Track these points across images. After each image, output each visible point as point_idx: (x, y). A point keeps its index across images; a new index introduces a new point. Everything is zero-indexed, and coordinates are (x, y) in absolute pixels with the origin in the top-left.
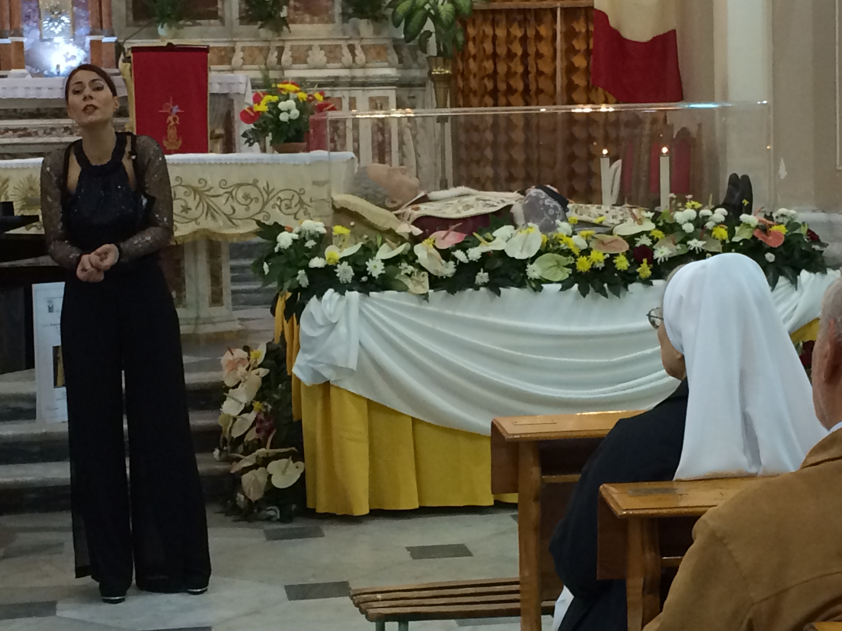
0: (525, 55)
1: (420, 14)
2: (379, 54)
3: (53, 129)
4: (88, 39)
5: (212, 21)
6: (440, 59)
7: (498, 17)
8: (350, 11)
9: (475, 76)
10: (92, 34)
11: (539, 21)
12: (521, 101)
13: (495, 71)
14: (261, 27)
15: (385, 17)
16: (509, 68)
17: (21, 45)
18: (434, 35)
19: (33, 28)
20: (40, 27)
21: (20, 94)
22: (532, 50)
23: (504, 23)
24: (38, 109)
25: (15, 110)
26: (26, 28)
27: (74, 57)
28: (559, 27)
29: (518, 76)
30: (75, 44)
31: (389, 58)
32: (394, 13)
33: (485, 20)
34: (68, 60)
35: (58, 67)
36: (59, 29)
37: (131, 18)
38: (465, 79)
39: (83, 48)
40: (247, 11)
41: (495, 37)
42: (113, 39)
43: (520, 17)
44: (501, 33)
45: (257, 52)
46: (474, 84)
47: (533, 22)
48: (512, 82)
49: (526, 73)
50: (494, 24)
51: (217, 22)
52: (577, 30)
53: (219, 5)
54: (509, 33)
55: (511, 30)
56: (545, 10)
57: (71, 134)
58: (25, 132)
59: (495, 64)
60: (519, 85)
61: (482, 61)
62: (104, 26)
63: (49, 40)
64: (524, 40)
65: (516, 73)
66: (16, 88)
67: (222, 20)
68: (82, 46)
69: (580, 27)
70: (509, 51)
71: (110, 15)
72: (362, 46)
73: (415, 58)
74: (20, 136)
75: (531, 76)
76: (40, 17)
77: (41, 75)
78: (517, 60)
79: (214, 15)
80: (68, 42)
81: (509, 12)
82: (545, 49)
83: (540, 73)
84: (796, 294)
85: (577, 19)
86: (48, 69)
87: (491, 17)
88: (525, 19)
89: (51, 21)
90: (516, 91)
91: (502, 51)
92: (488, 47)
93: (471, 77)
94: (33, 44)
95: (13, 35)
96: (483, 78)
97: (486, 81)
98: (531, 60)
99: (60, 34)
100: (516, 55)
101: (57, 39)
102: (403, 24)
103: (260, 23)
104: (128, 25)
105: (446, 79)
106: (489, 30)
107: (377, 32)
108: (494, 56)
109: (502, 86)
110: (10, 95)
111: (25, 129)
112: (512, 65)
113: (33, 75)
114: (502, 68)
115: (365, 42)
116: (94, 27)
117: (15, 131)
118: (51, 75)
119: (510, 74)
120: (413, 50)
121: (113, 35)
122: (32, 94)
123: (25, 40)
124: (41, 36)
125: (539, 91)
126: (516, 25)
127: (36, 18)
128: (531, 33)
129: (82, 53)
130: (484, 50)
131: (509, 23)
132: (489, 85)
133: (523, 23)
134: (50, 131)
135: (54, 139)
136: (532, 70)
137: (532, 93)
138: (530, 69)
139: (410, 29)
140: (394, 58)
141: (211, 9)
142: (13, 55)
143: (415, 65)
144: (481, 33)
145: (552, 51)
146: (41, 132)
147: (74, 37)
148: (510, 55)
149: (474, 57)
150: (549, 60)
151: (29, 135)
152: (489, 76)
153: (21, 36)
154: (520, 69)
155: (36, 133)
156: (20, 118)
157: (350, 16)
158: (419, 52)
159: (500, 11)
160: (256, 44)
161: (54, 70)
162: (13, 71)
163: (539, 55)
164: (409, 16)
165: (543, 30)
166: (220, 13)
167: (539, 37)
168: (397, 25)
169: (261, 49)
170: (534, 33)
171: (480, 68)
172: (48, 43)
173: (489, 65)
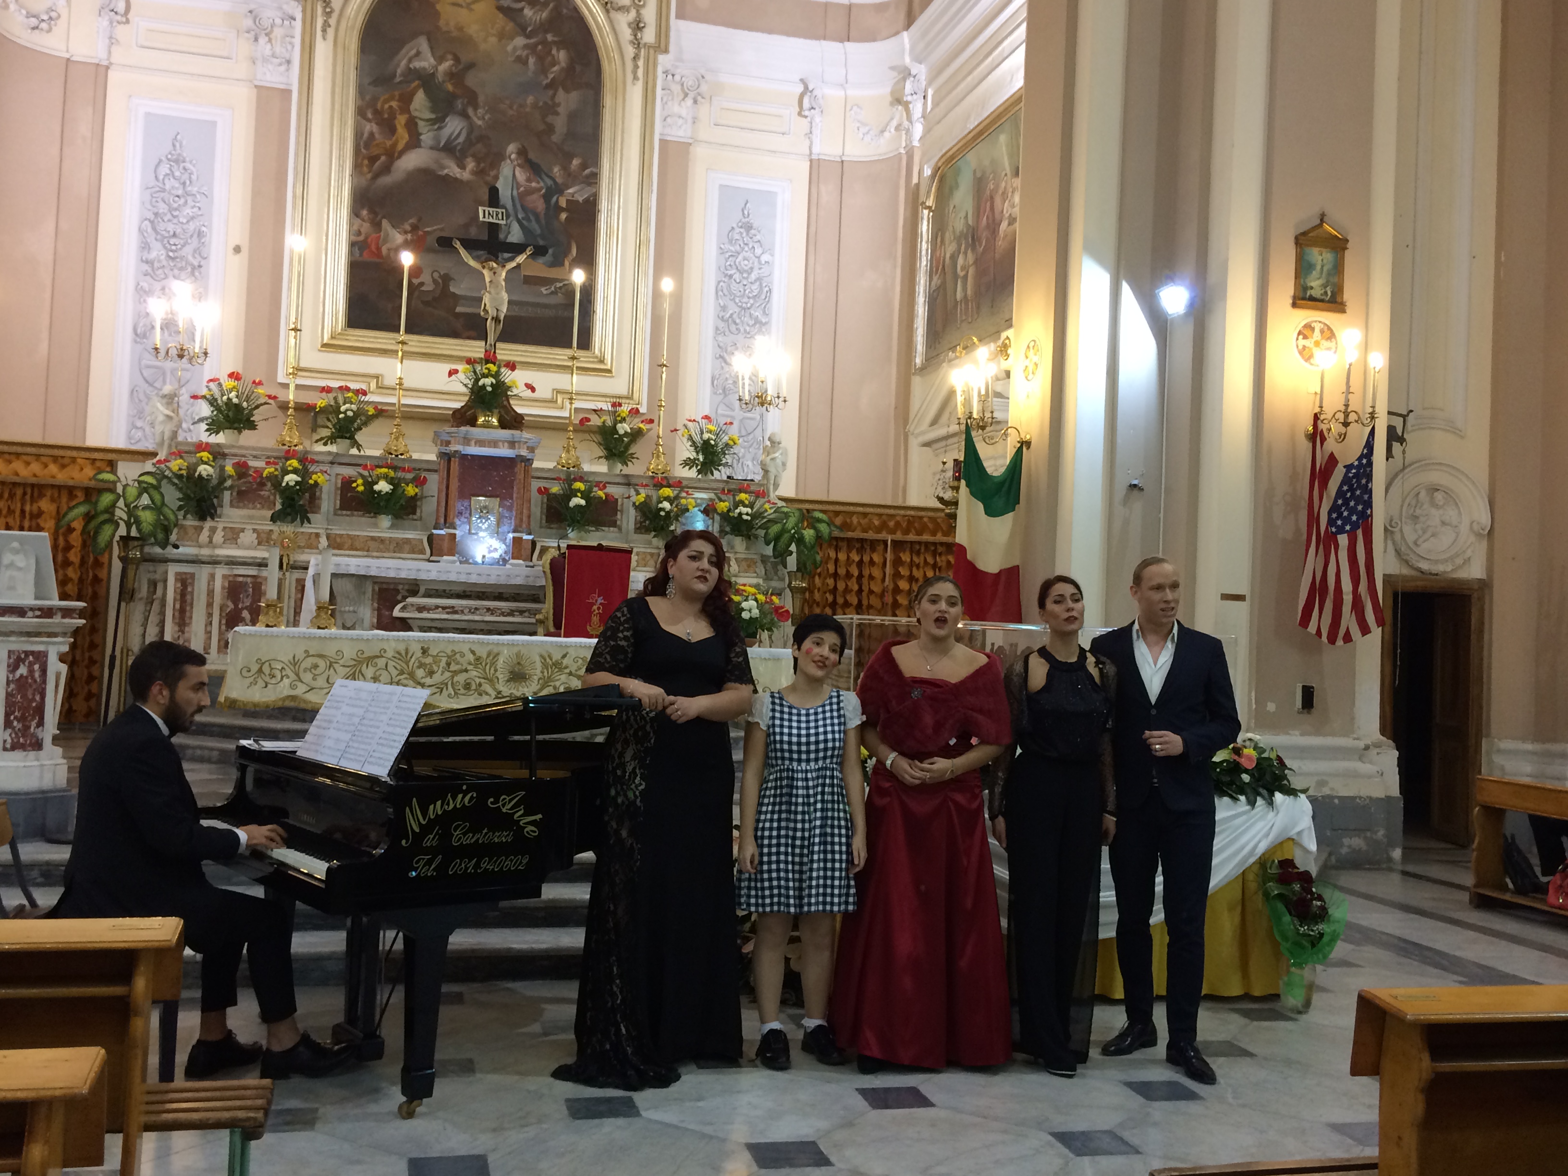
0: (861, 576)
1: (786, 536)
2: (749, 566)
3: (476, 609)
4: (511, 535)
5: (612, 529)
6: (799, 575)
7: (840, 544)
8: (728, 529)
9: (819, 590)
10: (514, 531)
11: (873, 550)
12: (855, 611)
13: (835, 588)
14: (654, 537)
15: (756, 537)
16: (847, 585)
17: (455, 535)
18: (794, 555)
19: (464, 523)
20: (469, 523)
21: (453, 577)
22: (866, 572)
23: (845, 548)
24: (464, 591)
25: (444, 591)
26: (458, 522)
27: (496, 550)
28: (889, 556)
29: (853, 593)
30: (498, 539)
31: (757, 570)
32: (766, 534)
33: (830, 545)
34: (490, 552)
35: (484, 557)
36: (486, 525)
37: (544, 521)
38: (812, 592)
39: (505, 544)
40: (641, 523)
41: (837, 560)
42: (530, 537)
43: (858, 545)
44: (842, 556)
45: (649, 557)
46: (817, 596)
47: (868, 550)
48: (848, 598)
49: (860, 591)
50: (837, 549)
51: (616, 529)
52: (903, 559)
53: (619, 516)
54: (848, 557)
55: (851, 555)
56: (878, 541)
57: (492, 614)
58: (453, 610)
59: (835, 581)
60: (854, 600)
61: (825, 578)
62: (524, 526)
63: (476, 534)
64: (860, 563)
65: (852, 590)
66: (450, 572)
67: (620, 529)
68: (504, 541)
69: (906, 557)
70: (848, 571)
71: (529, 517)
72: (736, 559)
73: (776, 573)
74: (448, 613)
75: (864, 594)
76: (470, 514)
77: (467, 562)
78: (854, 580)
79: (613, 524)
80: (492, 537)
81: (849, 540)
82: (876, 573)
83: (871, 592)
84: (1271, 815)
85: (904, 551)
86: (473, 557)
87: (835, 543)
88: (862, 547)
89: (480, 518)
90: (851, 605)
91: (842, 571)
92: (831, 568)
93: (816, 591)
94: (462, 536)
95: (448, 528)
96: (825, 593)
97: (828, 595)
98: (865, 581)
99: (486, 530)
100: (853, 575)
101: (481, 534)
102: (773, 544)
103: (653, 533)
104: (541, 527)
105: (803, 590)
106: (832, 554)
107: (747, 548)
108: (835, 575)
109: (840, 600)
110: (443, 577)
111: (453, 607)
112: (849, 584)
113: (461, 562)
114: (841, 586)
115: (738, 556)
116: (516, 526)
117: (444, 608)
118: (476, 563)
119: (847, 590)
120: (775, 566)
121: (530, 534)
122: (463, 578)
123: (457, 532)
124: (470, 530)
125: (870, 607)
126: (854, 551)
127: (467, 515)
128: (866, 558)
129: (504, 547)
130: (828, 569)
131: (849, 549)
132: (830, 598)
133: (860, 551)
134: (474, 610)
135: (477, 618)
136: (865, 588)
137: (864, 607)
138: (863, 588)
139: (779, 549)
140: (761, 570)
141: (613, 518)
142: (446, 545)
143: (776, 578)
144: (826, 555)
145: (882, 575)
146: (466, 611)
147: (497, 533)
148: (849, 575)
149: (820, 575)
150: (879, 581)
151: (456, 612)
152: (831, 592)
153: (455, 528)
154: (856, 587)
155: (462, 612)
156: (448, 598)
157: (727, 533)
158: (780, 567)
159: (842, 539)
160: (649, 550)
161: (479, 560)
162: (445, 558)
163: (871, 577)
164: (777, 538)
165: (876, 558)
166: (618, 523)
167: (872, 563)
168: (768, 544)
169: (652, 555)
170: (869, 559)
171: (823, 584)
172: (476, 537)
173: (830, 582)
